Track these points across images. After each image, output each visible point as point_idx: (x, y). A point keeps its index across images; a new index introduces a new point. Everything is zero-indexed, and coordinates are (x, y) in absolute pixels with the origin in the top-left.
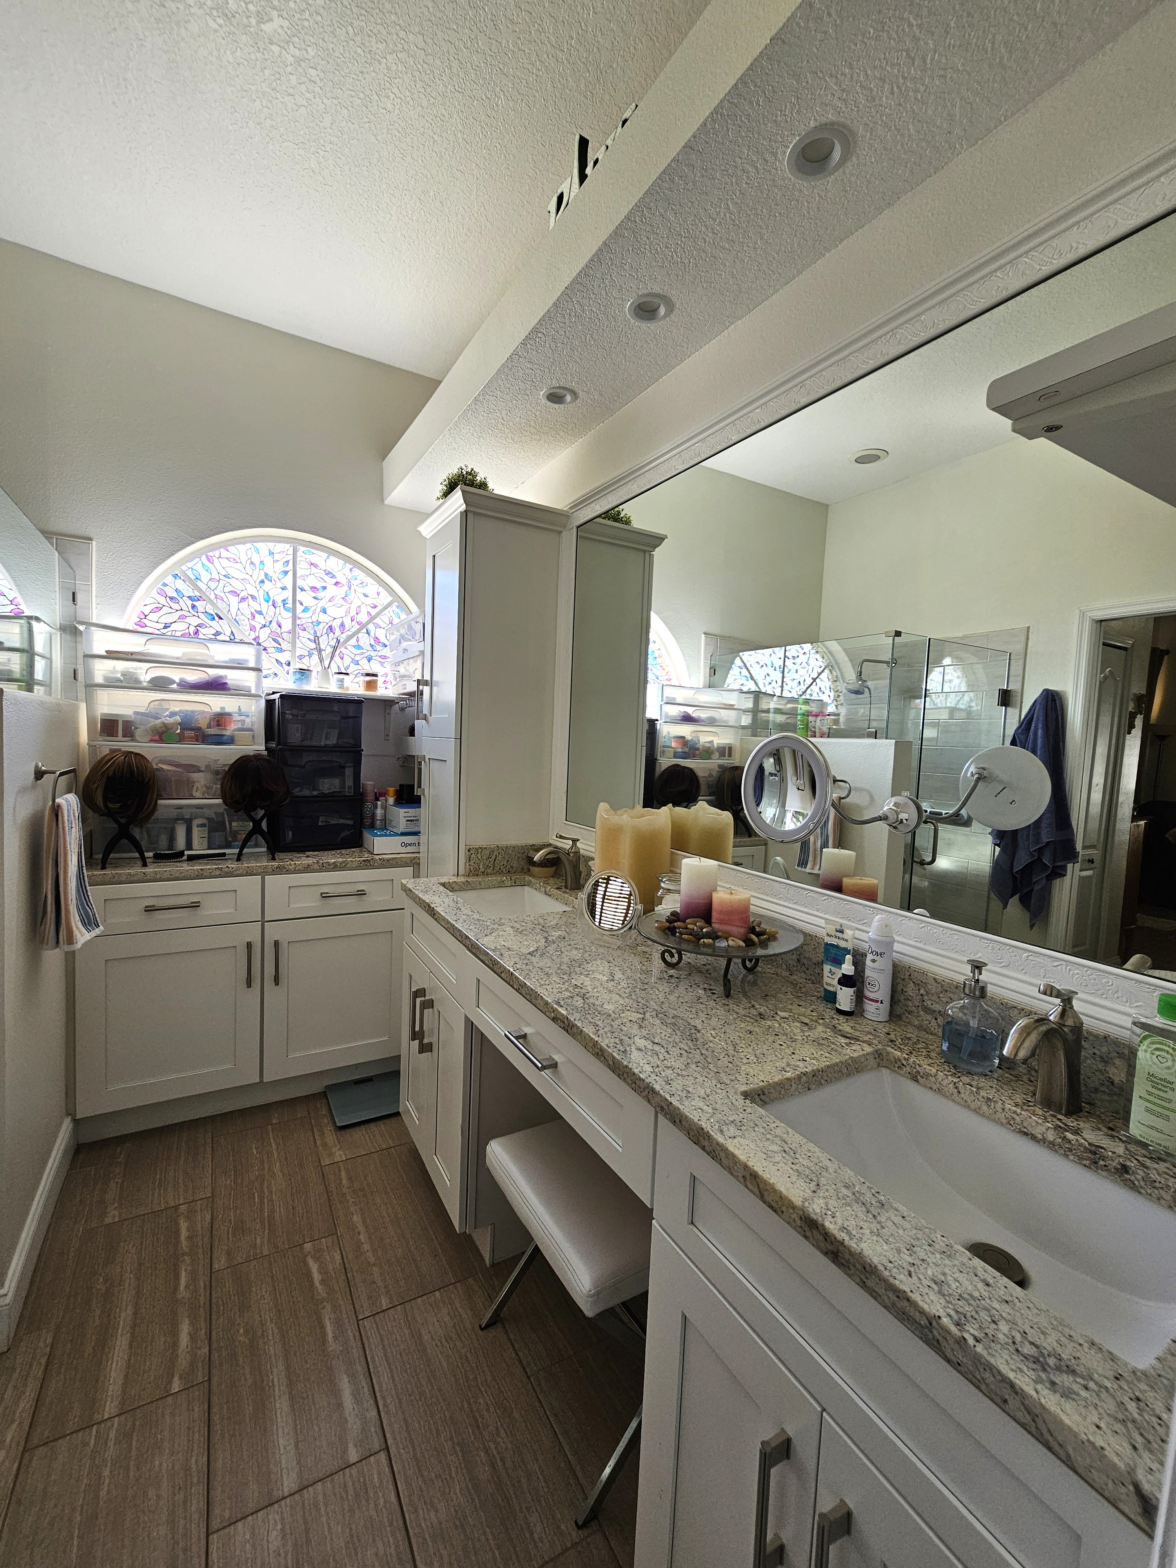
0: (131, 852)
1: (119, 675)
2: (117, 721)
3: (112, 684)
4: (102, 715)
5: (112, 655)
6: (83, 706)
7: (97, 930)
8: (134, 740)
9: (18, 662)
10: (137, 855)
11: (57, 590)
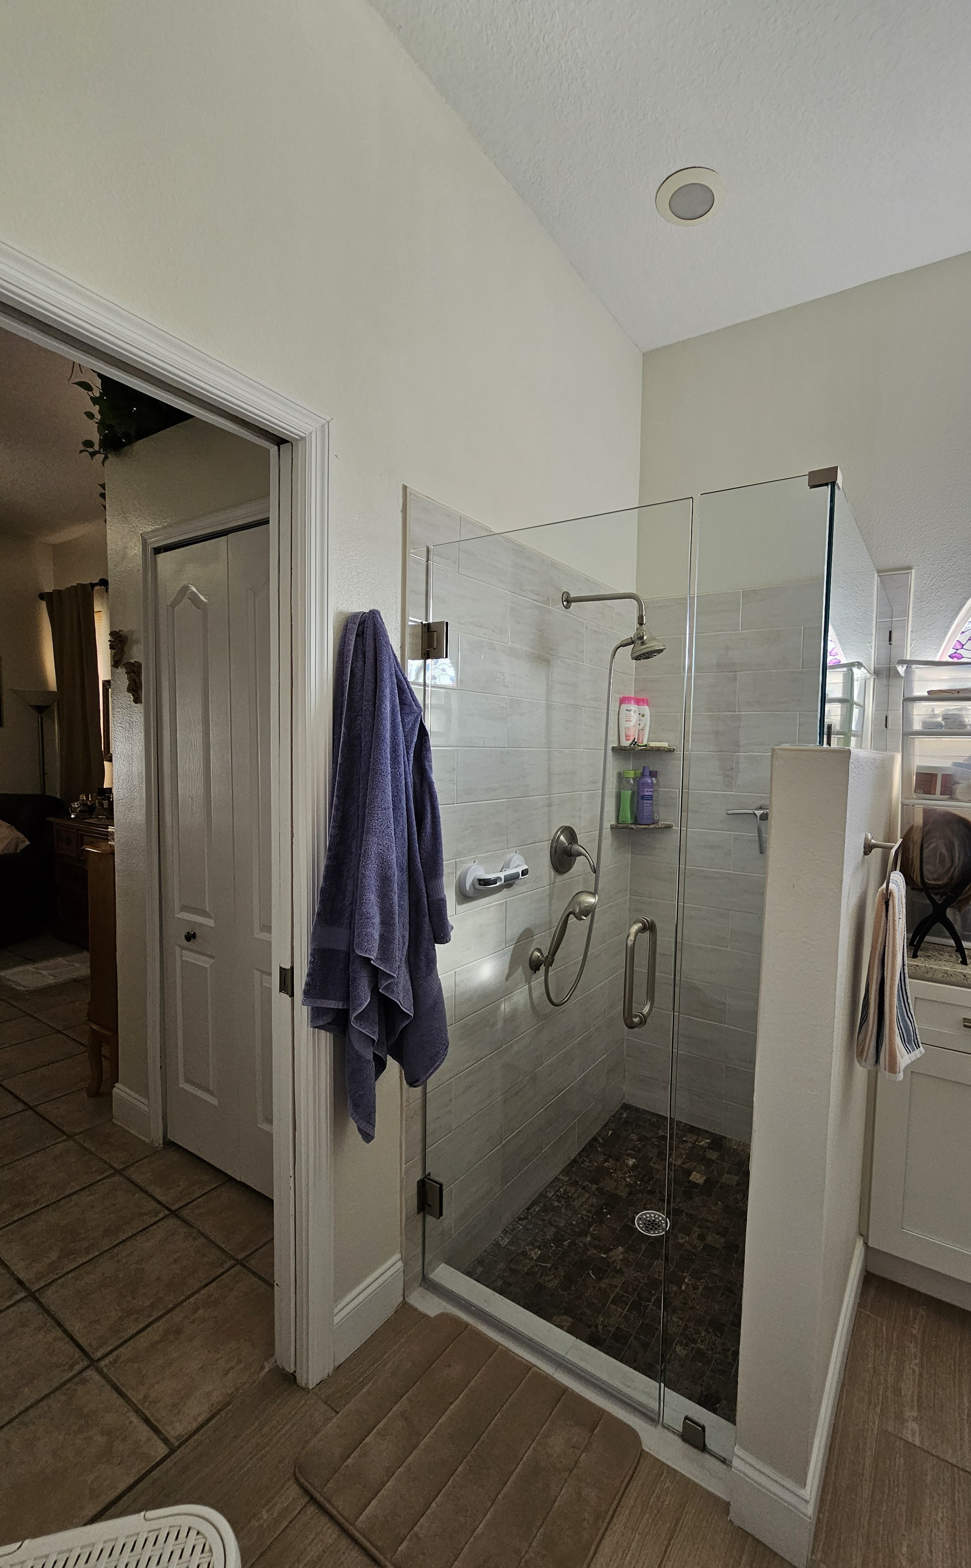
0: (945, 937)
1: (940, 719)
2: (936, 775)
3: (932, 730)
4: (919, 767)
5: (934, 696)
6: (898, 757)
7: (917, 1051)
8: (952, 798)
9: (839, 714)
10: (952, 942)
11: (874, 632)
